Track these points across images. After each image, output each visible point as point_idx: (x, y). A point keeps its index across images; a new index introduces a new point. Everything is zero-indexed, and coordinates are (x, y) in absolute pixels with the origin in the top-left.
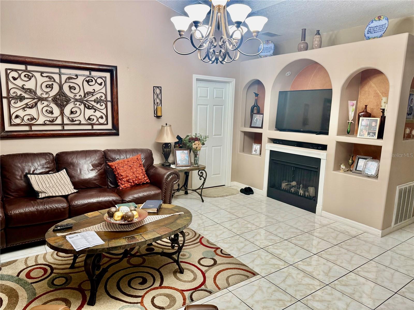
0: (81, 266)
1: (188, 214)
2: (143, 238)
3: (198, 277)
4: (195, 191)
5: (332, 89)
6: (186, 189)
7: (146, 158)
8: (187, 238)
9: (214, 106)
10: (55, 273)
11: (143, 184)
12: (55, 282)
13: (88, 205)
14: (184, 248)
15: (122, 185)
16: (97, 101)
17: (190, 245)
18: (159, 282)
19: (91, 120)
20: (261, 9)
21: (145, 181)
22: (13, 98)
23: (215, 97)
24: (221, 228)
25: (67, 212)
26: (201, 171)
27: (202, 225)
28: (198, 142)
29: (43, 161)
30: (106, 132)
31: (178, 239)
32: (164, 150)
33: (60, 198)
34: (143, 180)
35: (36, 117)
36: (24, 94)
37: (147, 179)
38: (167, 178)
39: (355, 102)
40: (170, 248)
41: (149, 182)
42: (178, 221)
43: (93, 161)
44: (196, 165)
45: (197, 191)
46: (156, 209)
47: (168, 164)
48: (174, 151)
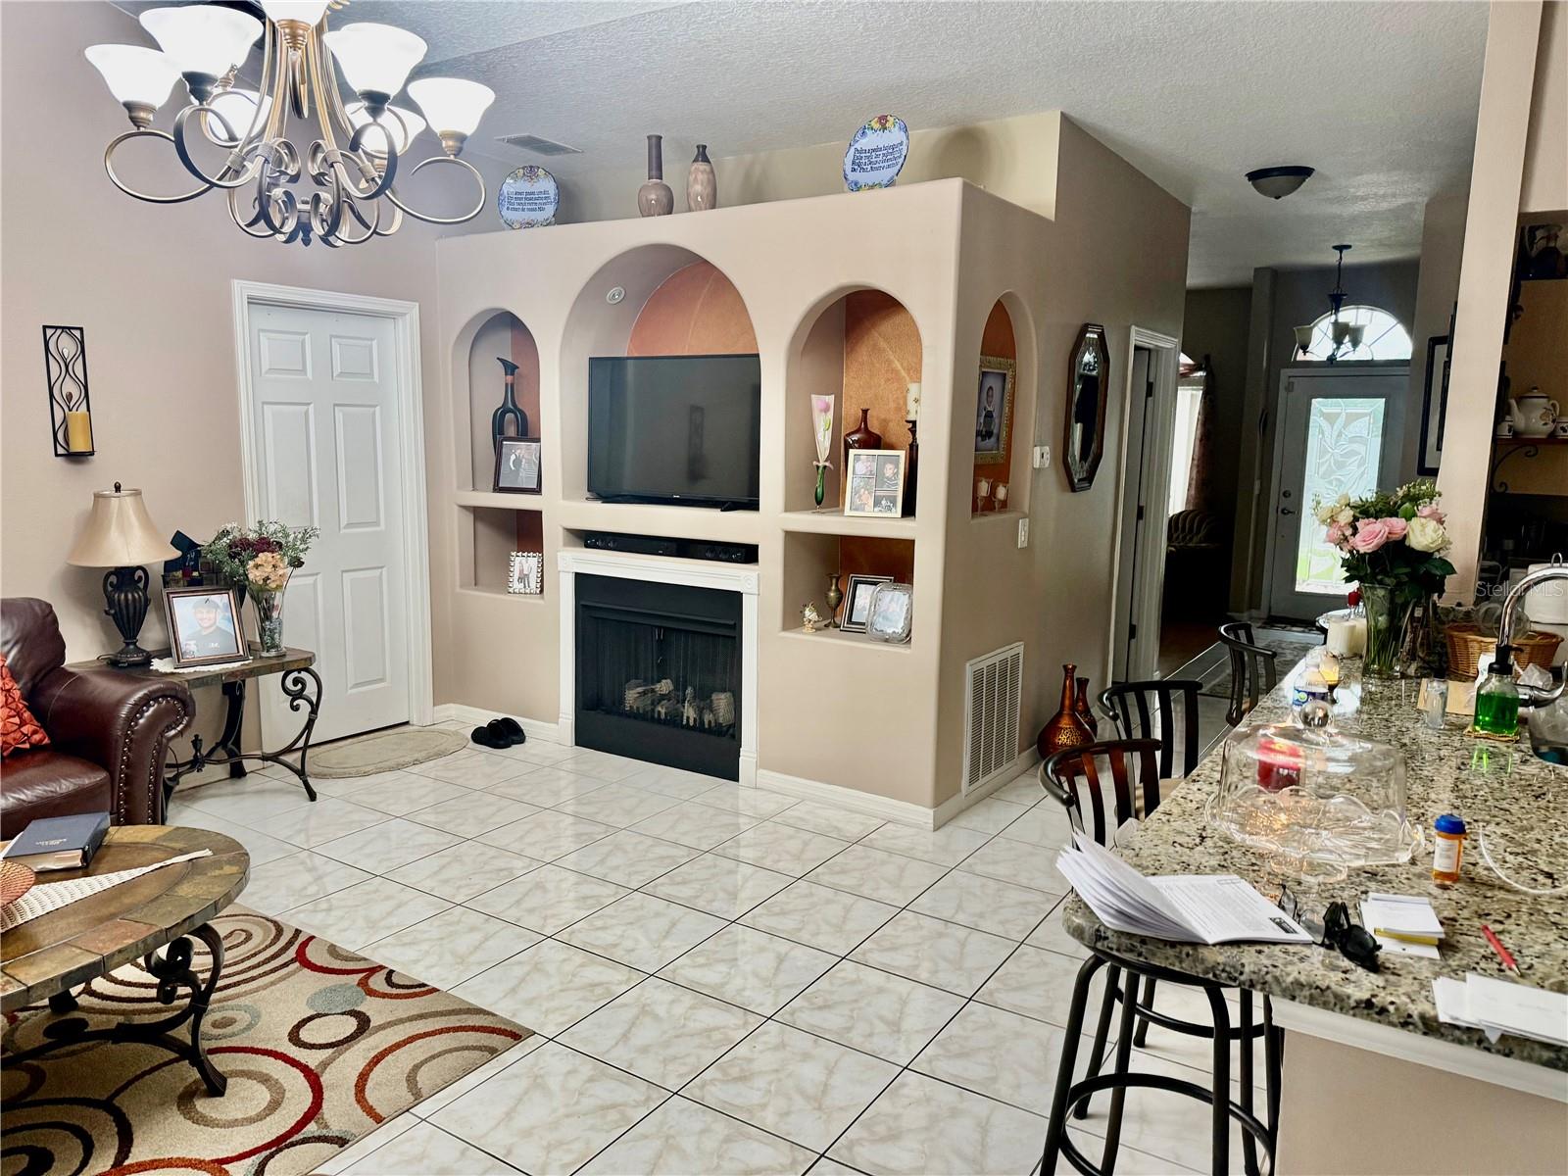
1: (235, 855)
2: (12, 980)
3: (288, 1095)
4: (274, 758)
5: (757, 356)
6: (233, 754)
7: (24, 640)
8: (228, 957)
9: (336, 408)
11: (18, 753)
14: (214, 996)
17: (253, 979)
18: (113, 1152)
20: (491, 51)
21: (24, 742)
23: (337, 370)
24: (394, 889)
26: (295, 674)
27: (308, 890)
28: (269, 555)
31: (187, 961)
32: (116, 596)
34: (12, 735)
37: (35, 732)
38: (132, 717)
39: (831, 399)
40: (159, 1005)
41: (46, 741)
42: (185, 890)
44: (273, 653)
45: (283, 758)
46: (80, 852)
47: (136, 659)
48: (165, 599)
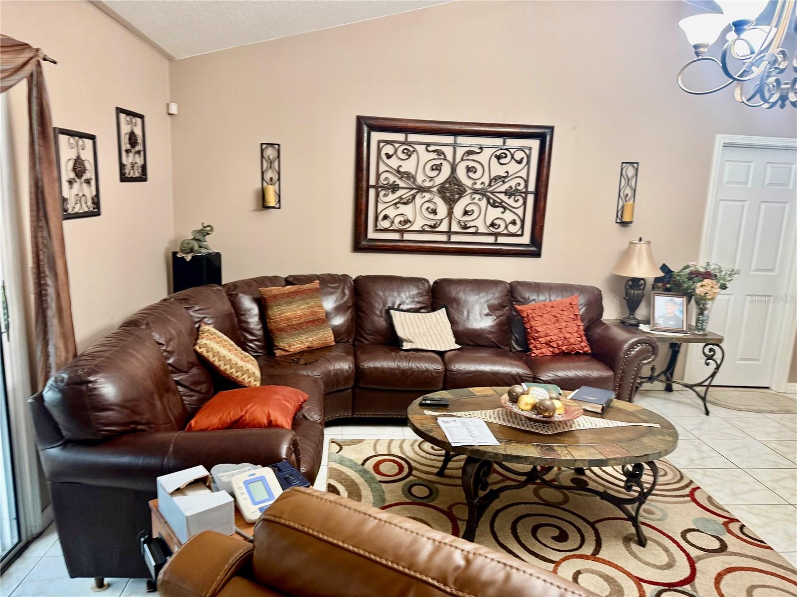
0: (454, 476)
1: (670, 432)
2: (569, 454)
3: (677, 564)
4: (691, 387)
6: (668, 379)
7: (589, 305)
8: (661, 480)
9: (762, 204)
10: (414, 476)
11: (578, 354)
12: (414, 490)
13: (475, 375)
14: (650, 497)
15: (537, 349)
16: (509, 193)
17: (665, 496)
18: (593, 548)
19: (496, 227)
21: (581, 350)
22: (384, 187)
23: (767, 182)
24: (749, 479)
25: (442, 380)
26: (711, 346)
27: (698, 462)
28: (710, 281)
29: (414, 292)
30: (518, 250)
31: (640, 475)
32: (630, 291)
33: (433, 354)
34: (577, 345)
35: (411, 219)
36: (398, 182)
37: (586, 347)
38: (629, 350)
40: (624, 490)
41: (590, 352)
42: (646, 440)
43: (491, 299)
44: (701, 332)
45: (695, 388)
46: (601, 406)
47: (633, 322)
48: (652, 296)
